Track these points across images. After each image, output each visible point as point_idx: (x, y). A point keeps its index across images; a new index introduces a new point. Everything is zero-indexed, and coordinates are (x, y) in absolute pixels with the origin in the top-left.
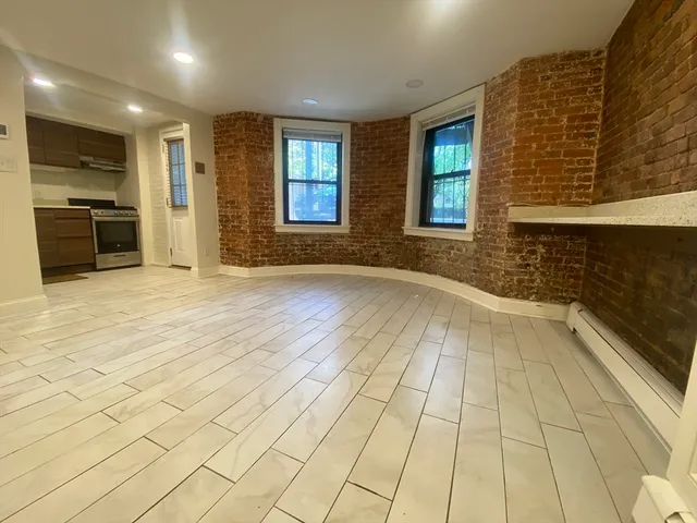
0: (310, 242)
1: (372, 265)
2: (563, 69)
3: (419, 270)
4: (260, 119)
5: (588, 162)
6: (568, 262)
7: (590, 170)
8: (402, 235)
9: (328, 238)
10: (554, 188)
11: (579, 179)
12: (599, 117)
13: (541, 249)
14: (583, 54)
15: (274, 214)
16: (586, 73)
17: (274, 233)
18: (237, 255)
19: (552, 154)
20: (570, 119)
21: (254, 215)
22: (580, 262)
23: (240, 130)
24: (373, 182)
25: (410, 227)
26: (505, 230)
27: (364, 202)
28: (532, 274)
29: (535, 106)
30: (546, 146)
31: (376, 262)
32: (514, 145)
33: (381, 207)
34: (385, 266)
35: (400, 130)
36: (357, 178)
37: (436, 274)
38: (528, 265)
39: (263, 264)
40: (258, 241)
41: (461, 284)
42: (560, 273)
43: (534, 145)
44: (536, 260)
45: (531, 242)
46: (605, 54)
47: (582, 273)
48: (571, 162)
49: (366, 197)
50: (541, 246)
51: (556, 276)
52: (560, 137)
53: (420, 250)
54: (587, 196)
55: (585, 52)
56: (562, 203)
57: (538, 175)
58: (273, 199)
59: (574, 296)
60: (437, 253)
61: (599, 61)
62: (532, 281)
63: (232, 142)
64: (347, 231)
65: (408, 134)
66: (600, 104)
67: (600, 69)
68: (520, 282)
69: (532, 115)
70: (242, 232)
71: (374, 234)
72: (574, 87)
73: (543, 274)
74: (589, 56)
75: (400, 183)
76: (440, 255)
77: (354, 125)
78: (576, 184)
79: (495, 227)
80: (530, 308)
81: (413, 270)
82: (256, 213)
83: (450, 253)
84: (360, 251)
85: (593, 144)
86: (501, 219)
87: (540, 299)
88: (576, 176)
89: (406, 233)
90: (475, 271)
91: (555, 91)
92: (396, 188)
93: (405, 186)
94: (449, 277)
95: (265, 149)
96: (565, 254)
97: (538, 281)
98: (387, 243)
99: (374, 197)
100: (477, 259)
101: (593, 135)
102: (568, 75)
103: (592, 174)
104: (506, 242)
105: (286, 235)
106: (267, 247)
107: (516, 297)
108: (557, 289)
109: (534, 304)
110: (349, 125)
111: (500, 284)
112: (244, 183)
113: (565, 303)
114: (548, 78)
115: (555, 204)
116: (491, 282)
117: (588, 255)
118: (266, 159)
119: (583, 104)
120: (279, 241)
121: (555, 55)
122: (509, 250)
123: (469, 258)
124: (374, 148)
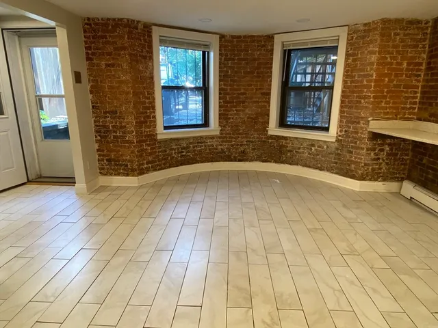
0: (185, 145)
1: (240, 161)
2: (406, 30)
3: (283, 162)
4: (140, 26)
5: (416, 93)
6: (401, 155)
7: (416, 97)
8: (266, 134)
9: (200, 140)
10: (397, 108)
11: (411, 103)
12: (424, 65)
13: (387, 148)
14: (419, 22)
15: (155, 121)
16: (418, 34)
17: (156, 140)
18: (121, 165)
19: (396, 86)
20: (408, 64)
21: (140, 124)
22: (407, 155)
23: (122, 37)
24: (240, 90)
25: (273, 129)
26: (366, 136)
27: (232, 107)
28: (381, 164)
29: (389, 53)
30: (393, 80)
31: (243, 157)
32: (374, 78)
33: (247, 111)
34: (251, 161)
35: (264, 46)
36: (225, 85)
37: (297, 165)
38: (379, 159)
39: (148, 170)
40: (142, 150)
41: (321, 172)
42: (397, 163)
43: (387, 79)
44: (383, 155)
45: (381, 144)
46: (430, 24)
47: (408, 162)
48: (406, 92)
49: (233, 102)
50: (387, 146)
51: (394, 164)
52: (402, 75)
53: (282, 146)
54: (414, 114)
55: (420, 21)
56: (400, 119)
57: (388, 100)
58: (154, 108)
59: (403, 176)
60: (299, 148)
61: (427, 28)
62: (380, 169)
63: (110, 49)
64: (218, 133)
65: (272, 50)
66: (425, 56)
67: (426, 33)
68: (373, 169)
69: (387, 58)
70: (128, 142)
71: (240, 134)
72: (412, 43)
73: (387, 164)
74: (421, 23)
75: (264, 91)
76: (301, 150)
77: (222, 37)
78: (408, 106)
79: (357, 133)
80: (379, 187)
81: (276, 162)
82: (141, 123)
83: (311, 149)
84: (229, 149)
85: (419, 81)
86: (362, 128)
87: (384, 180)
88: (409, 101)
89: (270, 133)
90: (336, 163)
91: (401, 44)
92: (260, 95)
93: (269, 94)
94: (309, 167)
95: (145, 57)
96: (400, 151)
97: (384, 168)
98: (252, 142)
99: (240, 102)
100: (339, 155)
101: (420, 75)
102: (409, 34)
103: (417, 100)
104: (366, 144)
105: (165, 141)
106: (151, 154)
107: (370, 180)
108: (394, 173)
109: (381, 183)
110: (218, 36)
111: (360, 172)
112: (128, 93)
113: (398, 181)
114: (398, 34)
115: (396, 119)
116: (352, 171)
117: (412, 150)
118: (147, 68)
119: (416, 55)
120: (159, 147)
121: (403, 20)
122: (368, 150)
123: (330, 154)
124: (240, 60)
